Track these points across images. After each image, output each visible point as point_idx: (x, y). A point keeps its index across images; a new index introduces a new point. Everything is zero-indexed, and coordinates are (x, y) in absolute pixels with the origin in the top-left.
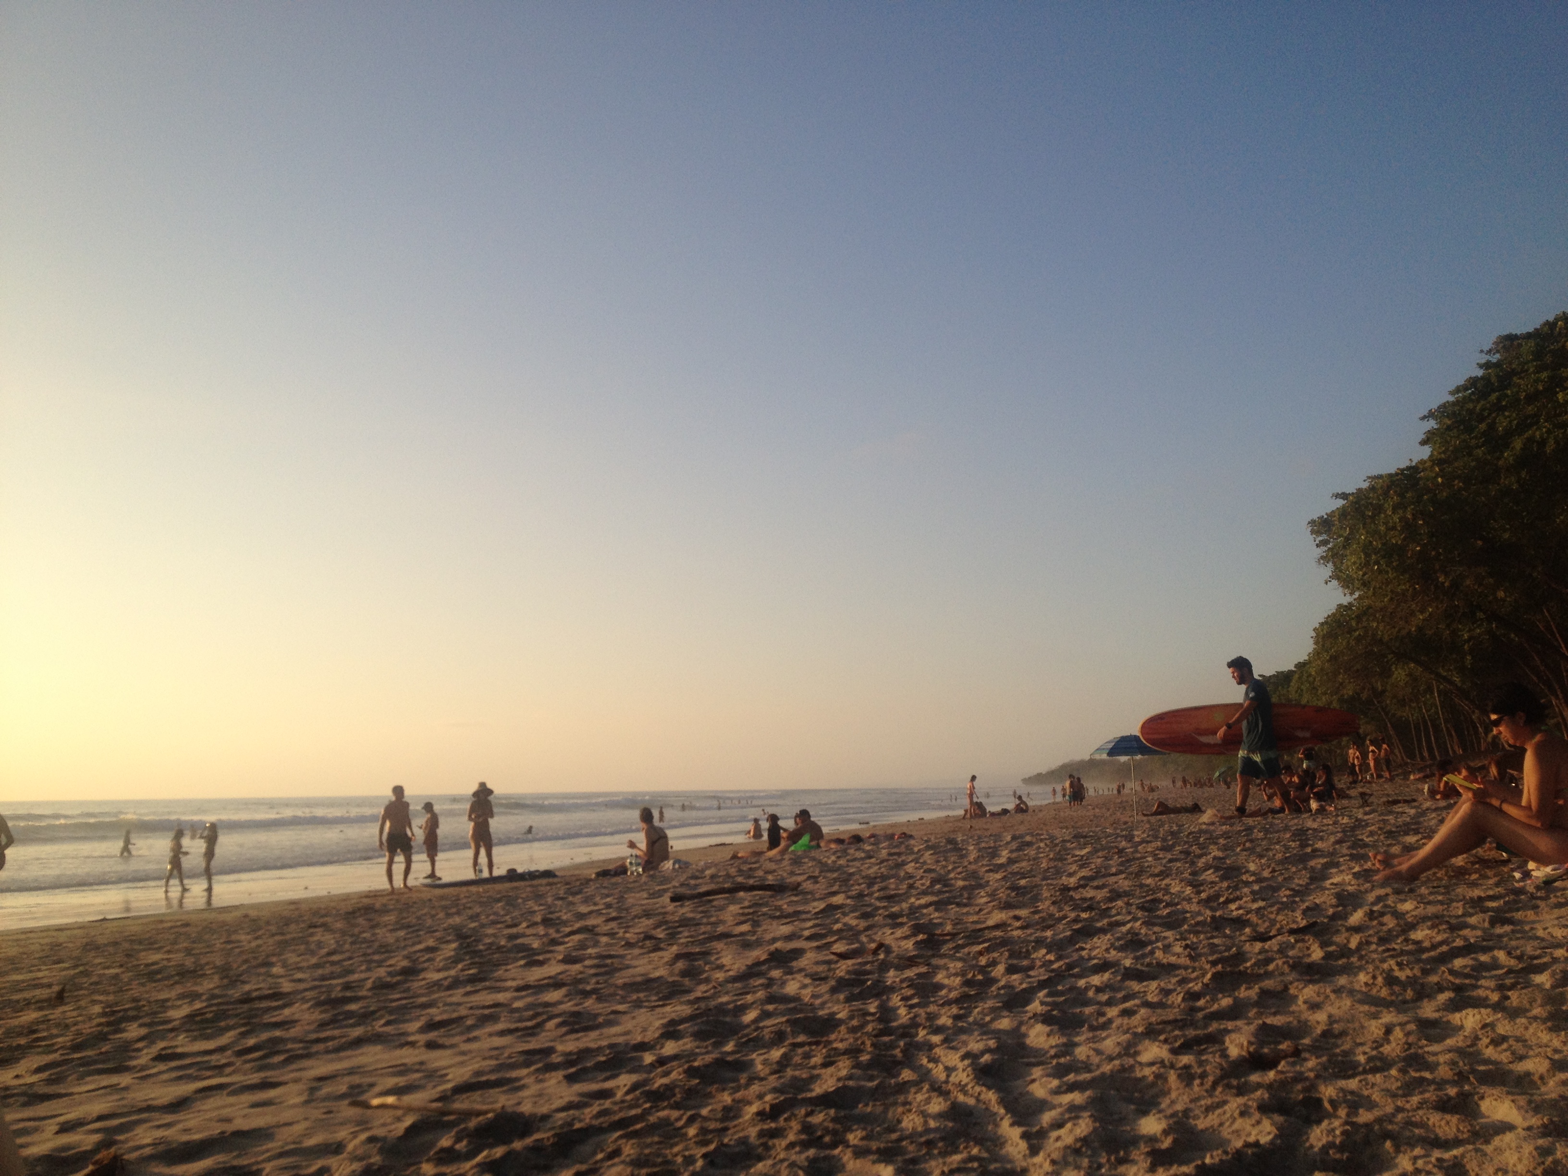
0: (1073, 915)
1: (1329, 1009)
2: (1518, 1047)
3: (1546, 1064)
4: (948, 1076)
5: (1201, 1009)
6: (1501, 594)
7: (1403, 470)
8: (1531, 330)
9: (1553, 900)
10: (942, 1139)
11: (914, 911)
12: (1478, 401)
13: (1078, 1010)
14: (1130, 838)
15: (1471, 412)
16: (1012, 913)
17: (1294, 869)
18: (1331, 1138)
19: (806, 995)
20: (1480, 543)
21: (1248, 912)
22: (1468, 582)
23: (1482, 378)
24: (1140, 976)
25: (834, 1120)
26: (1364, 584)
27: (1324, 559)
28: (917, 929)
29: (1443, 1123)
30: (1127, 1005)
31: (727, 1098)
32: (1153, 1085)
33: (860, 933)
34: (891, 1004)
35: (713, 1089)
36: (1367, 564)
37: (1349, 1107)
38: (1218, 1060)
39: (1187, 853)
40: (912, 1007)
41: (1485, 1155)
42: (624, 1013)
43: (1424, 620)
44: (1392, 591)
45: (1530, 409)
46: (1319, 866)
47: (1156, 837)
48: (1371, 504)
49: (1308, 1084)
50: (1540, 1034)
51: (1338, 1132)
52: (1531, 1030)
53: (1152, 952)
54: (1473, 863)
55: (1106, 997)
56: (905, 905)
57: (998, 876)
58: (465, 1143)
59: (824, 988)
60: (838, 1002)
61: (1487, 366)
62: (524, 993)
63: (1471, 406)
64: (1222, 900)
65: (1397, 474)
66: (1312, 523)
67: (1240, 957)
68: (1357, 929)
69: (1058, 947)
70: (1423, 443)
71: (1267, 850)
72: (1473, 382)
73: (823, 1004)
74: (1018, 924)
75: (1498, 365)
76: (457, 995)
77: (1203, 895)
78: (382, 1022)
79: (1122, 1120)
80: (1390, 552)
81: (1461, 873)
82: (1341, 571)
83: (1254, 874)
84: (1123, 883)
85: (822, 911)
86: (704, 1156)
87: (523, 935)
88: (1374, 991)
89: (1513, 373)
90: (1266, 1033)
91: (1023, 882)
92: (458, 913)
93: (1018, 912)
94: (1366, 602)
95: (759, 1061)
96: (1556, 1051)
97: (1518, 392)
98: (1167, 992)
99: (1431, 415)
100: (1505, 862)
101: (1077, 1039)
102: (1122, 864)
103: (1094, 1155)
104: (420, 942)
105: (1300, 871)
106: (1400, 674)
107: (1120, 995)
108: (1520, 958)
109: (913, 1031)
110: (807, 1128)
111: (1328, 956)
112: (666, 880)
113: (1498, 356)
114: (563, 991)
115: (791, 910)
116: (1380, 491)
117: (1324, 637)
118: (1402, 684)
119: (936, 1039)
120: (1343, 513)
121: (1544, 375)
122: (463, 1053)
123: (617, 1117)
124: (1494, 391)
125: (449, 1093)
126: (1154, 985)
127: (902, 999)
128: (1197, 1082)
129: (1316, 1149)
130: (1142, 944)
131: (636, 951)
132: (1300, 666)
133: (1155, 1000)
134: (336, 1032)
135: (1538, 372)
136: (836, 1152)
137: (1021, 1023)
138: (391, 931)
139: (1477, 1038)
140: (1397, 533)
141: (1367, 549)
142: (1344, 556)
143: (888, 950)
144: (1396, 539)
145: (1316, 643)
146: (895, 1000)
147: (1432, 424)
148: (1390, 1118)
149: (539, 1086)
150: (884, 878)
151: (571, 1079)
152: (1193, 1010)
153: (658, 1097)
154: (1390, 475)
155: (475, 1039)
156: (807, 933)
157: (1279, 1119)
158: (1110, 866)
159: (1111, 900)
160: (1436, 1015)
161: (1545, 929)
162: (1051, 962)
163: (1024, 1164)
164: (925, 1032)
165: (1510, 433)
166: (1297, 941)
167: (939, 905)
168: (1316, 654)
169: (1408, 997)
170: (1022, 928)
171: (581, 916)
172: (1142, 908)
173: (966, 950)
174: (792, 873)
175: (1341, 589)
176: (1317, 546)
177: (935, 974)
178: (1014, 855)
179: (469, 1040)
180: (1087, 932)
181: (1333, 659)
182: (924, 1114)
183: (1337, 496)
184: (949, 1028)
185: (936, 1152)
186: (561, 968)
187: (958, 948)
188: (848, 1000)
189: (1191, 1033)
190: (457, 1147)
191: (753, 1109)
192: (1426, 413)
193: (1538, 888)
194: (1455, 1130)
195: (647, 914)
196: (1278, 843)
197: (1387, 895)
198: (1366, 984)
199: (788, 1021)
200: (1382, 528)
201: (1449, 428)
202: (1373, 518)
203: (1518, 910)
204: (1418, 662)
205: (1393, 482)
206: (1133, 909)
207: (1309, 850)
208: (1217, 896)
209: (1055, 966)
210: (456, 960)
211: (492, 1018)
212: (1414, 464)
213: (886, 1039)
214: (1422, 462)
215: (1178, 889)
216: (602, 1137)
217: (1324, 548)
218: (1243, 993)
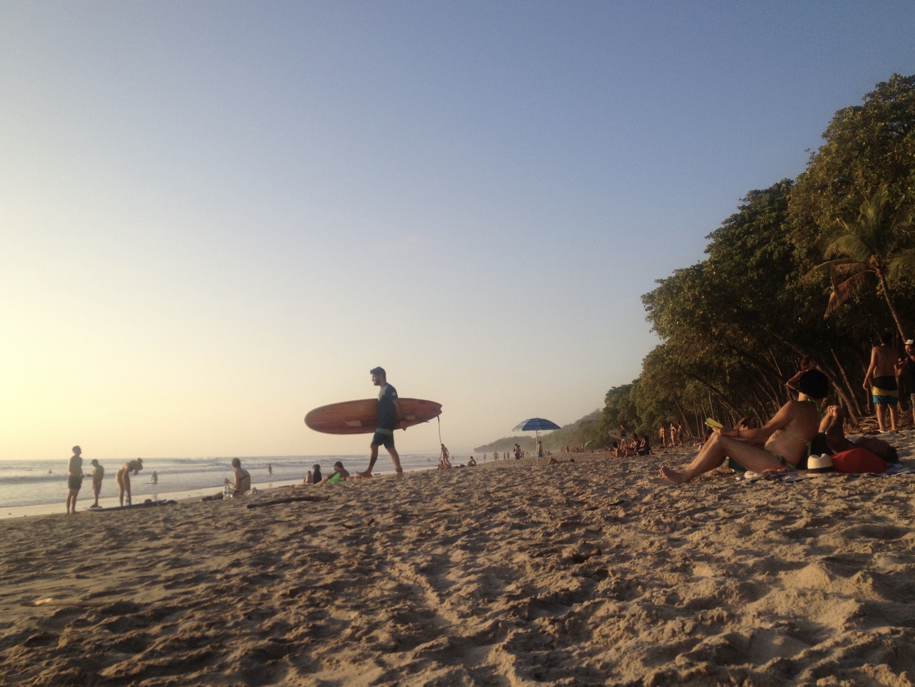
0: (488, 504)
1: (622, 537)
2: (719, 547)
3: (732, 552)
4: (400, 574)
5: (551, 540)
6: (746, 339)
7: (694, 267)
8: (768, 188)
9: (754, 488)
10: (391, 600)
11: (396, 506)
12: (737, 228)
13: (483, 544)
14: (529, 469)
15: (733, 234)
16: (453, 504)
17: (617, 480)
18: (609, 586)
19: (323, 545)
20: (735, 310)
21: (587, 498)
22: (728, 332)
23: (740, 215)
24: (520, 527)
25: (327, 595)
26: (672, 333)
27: (649, 318)
28: (397, 513)
29: (671, 577)
30: (511, 539)
31: (265, 591)
32: (517, 571)
33: (363, 517)
34: (374, 547)
35: (257, 587)
36: (673, 320)
37: (622, 573)
38: (555, 558)
39: (560, 475)
40: (386, 547)
41: (689, 588)
42: (208, 558)
43: (703, 354)
44: (687, 337)
45: (766, 234)
46: (632, 478)
47: (544, 469)
48: (676, 286)
49: (602, 566)
50: (731, 540)
51: (613, 583)
52: (727, 538)
53: (530, 517)
54: (716, 475)
55: (500, 537)
56: (391, 504)
57: (450, 489)
58: (94, 616)
59: (334, 541)
60: (342, 547)
61: (743, 208)
62: (146, 552)
63: (733, 231)
64: (575, 494)
65: (691, 269)
66: (643, 296)
67: (579, 516)
68: (646, 504)
69: (477, 518)
70: (707, 251)
71: (605, 472)
72: (735, 217)
73: (333, 549)
74: (457, 509)
75: (749, 208)
76: (102, 556)
77: (565, 493)
78: (50, 568)
79: (497, 587)
80: (687, 314)
81: (708, 479)
82: (658, 325)
83: (595, 483)
84: (521, 489)
85: (340, 509)
86: (245, 615)
87: (151, 527)
88: (649, 529)
89: (757, 213)
90: (585, 546)
91: (463, 491)
92: (109, 520)
93: (457, 504)
94: (672, 344)
95: (287, 574)
96: (738, 547)
97: (759, 224)
98: (534, 533)
99: (711, 236)
100: (732, 474)
101: (478, 555)
102: (522, 481)
103: (477, 599)
104: (81, 533)
105: (620, 480)
106: (690, 386)
107: (507, 536)
108: (730, 512)
109: (384, 557)
110: (310, 599)
111: (627, 515)
112: (247, 498)
113: (749, 202)
114: (170, 550)
115: (322, 509)
116: (681, 279)
117: (648, 364)
118: (691, 392)
119: (397, 559)
120: (660, 291)
121: (774, 214)
122: (100, 580)
123: (194, 602)
124: (746, 223)
125: (88, 597)
126: (528, 530)
127: (381, 544)
128: (542, 568)
129: (600, 592)
130: (526, 514)
131: (221, 531)
132: (636, 382)
133: (528, 537)
134: (19, 575)
135: (770, 213)
136: (326, 608)
137: (448, 550)
138: (62, 529)
139: (698, 544)
140: (690, 303)
141: (673, 312)
142: (661, 316)
143: (377, 524)
144: (689, 306)
145: (644, 368)
146: (377, 544)
147: (712, 241)
148: (643, 577)
149: (147, 592)
150: (381, 492)
151: (167, 587)
152: (548, 540)
153: (220, 592)
154: (687, 269)
155: (110, 574)
156: (329, 519)
157: (582, 579)
158: (515, 482)
159: (513, 496)
160: (680, 536)
161: (747, 501)
162: (472, 524)
163: (436, 607)
164: (391, 556)
165: (754, 248)
166: (611, 509)
167: (411, 503)
168: (644, 374)
169: (667, 531)
170: (459, 511)
171: (189, 517)
172: (530, 499)
173: (424, 522)
174: (326, 492)
175: (658, 336)
176: (646, 310)
177: (403, 532)
178: (461, 479)
179: (105, 575)
180: (496, 510)
181: (653, 377)
182: (382, 589)
183: (657, 281)
184: (405, 554)
185: (386, 606)
186: (171, 540)
187: (420, 520)
188: (348, 546)
189: (543, 550)
190: (89, 619)
191: (281, 593)
192: (708, 234)
193: (747, 484)
194: (676, 580)
195: (232, 515)
196: (612, 469)
197: (666, 489)
198: (645, 525)
199: (309, 555)
200: (682, 300)
201: (721, 244)
202: (677, 293)
203: (735, 493)
204: (700, 380)
205: (688, 274)
206: (524, 500)
207: (628, 471)
208: (572, 492)
209: (473, 526)
210: (104, 540)
211: (123, 564)
212: (700, 263)
213: (367, 560)
214: (705, 262)
215: (551, 491)
216: (183, 612)
217: (650, 312)
218: (577, 531)
